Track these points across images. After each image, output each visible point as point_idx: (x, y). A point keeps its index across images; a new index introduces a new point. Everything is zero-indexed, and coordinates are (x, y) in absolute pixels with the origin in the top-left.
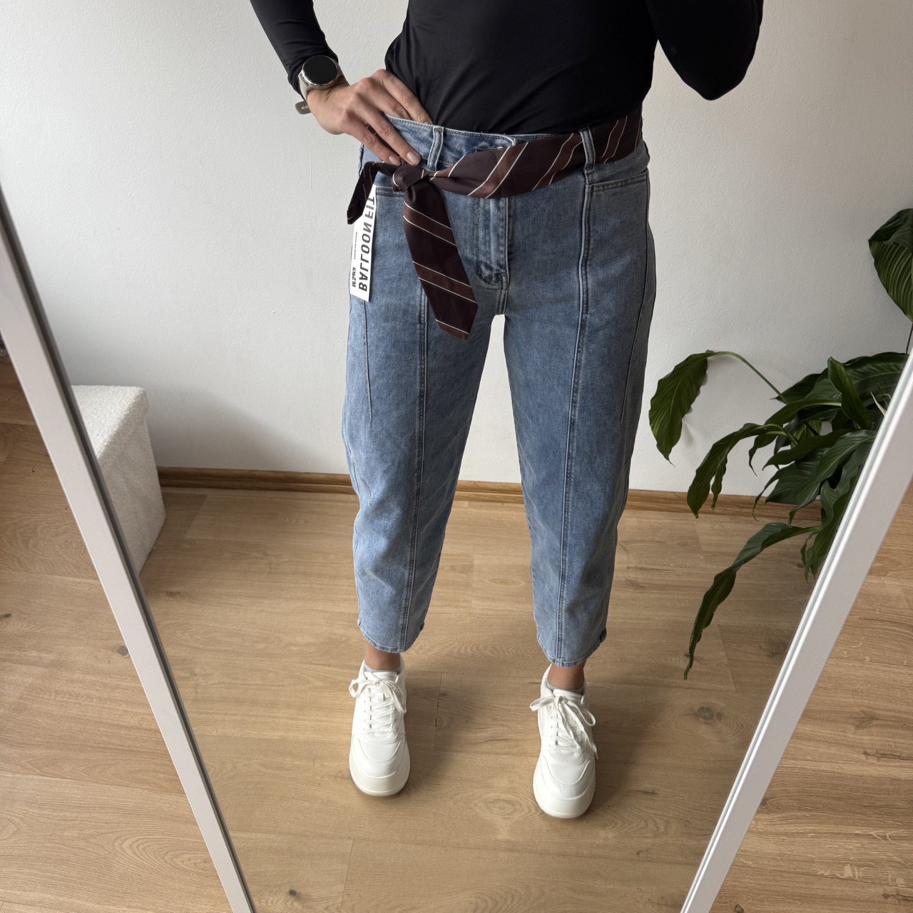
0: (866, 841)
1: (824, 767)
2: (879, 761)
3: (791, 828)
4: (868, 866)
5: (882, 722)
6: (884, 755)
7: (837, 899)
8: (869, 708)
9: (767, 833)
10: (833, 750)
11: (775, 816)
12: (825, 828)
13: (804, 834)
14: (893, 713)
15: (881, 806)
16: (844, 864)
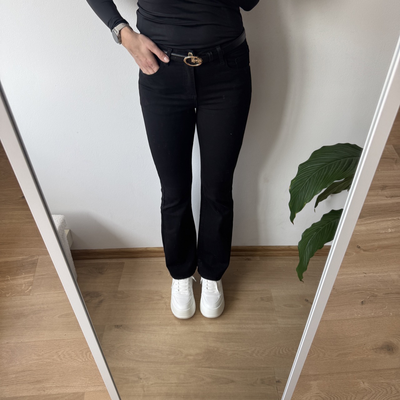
0: (393, 221)
1: (374, 203)
2: (391, 198)
3: (369, 222)
4: (396, 228)
5: (389, 187)
6: (392, 197)
7: (388, 238)
8: (384, 184)
9: (361, 224)
10: (376, 198)
11: (363, 219)
12: (379, 220)
13: (373, 223)
14: (392, 184)
15: (395, 211)
16: (388, 229)
